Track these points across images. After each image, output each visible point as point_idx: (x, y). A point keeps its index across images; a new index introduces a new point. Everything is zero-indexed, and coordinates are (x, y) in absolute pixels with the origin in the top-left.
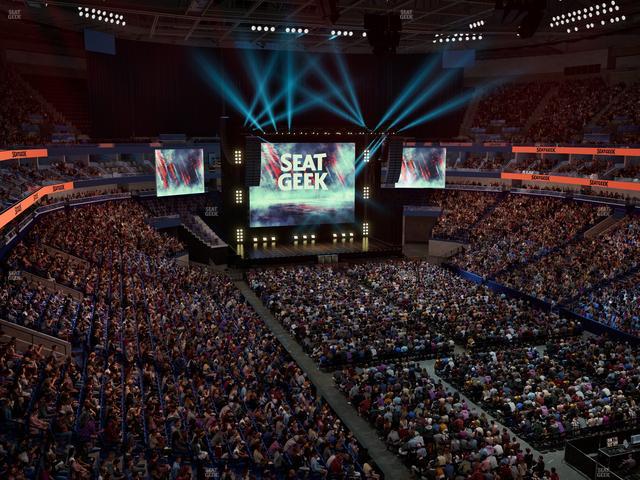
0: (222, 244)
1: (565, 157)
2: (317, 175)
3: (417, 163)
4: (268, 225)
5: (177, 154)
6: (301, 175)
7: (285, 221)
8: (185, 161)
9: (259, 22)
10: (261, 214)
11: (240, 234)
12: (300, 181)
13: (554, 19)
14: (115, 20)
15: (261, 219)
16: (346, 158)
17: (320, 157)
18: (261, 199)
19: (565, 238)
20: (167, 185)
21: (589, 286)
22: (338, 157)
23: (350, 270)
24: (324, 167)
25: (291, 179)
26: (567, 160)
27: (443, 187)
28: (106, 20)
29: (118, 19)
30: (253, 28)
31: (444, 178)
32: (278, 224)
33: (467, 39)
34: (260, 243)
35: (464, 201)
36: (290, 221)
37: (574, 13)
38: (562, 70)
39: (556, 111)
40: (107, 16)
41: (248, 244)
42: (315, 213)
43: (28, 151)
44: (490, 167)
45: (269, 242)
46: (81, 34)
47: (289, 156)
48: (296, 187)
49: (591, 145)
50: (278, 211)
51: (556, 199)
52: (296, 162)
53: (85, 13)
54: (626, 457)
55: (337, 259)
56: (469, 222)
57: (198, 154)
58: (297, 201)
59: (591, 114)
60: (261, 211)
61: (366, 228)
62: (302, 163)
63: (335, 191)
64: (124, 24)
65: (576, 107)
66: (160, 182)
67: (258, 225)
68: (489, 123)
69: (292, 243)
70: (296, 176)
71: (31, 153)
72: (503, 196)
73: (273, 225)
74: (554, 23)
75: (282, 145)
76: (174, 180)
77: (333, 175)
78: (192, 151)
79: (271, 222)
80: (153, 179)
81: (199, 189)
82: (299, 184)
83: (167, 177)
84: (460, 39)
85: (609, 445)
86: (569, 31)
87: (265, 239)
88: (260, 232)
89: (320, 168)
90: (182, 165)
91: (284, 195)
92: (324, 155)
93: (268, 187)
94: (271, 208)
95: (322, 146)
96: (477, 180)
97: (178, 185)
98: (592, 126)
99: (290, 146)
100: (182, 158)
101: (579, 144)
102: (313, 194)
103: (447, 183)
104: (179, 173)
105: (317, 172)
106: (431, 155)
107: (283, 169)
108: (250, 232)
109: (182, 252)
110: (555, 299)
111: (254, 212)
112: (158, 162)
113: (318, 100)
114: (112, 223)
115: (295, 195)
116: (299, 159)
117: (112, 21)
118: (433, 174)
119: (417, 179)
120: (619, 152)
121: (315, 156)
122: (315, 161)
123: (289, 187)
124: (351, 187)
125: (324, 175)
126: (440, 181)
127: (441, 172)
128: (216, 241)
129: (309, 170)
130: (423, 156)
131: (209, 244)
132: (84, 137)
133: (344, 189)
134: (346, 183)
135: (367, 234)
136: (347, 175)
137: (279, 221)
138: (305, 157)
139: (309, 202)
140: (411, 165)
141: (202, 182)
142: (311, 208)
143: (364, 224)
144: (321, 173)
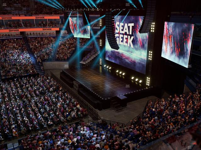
2: (129, 37)
3: (174, 38)
6: (123, 36)
10: (108, 54)
15: (108, 56)
25: (119, 37)
32: (113, 61)
34: (106, 68)
36: (117, 62)
41: (103, 67)
42: (127, 60)
47: (119, 23)
50: (114, 54)
52: (121, 28)
60: (109, 52)
61: (148, 81)
62: (123, 28)
63: (136, 49)
69: (116, 74)
70: (121, 36)
75: (116, 16)
76: (77, 31)
77: (136, 38)
79: (111, 59)
81: (87, 36)
82: (122, 41)
83: (74, 29)
90: (80, 25)
94: (112, 52)
95: (132, 18)
99: (119, 17)
100: (80, 22)
102: (127, 49)
104: (79, 28)
105: (129, 35)
106: (182, 31)
107: (116, 31)
112: (70, 23)
118: (181, 53)
121: (129, 25)
123: (118, 42)
124: (145, 50)
125: (132, 37)
126: (186, 59)
127: (187, 50)
129: (126, 34)
130: (178, 31)
133: (141, 49)
134: (143, 46)
135: (149, 85)
136: (143, 40)
137: (114, 60)
138: (124, 25)
139: (125, 53)
140: (171, 39)
141: (89, 33)
142: (126, 57)
143: (147, 78)
144: (131, 36)
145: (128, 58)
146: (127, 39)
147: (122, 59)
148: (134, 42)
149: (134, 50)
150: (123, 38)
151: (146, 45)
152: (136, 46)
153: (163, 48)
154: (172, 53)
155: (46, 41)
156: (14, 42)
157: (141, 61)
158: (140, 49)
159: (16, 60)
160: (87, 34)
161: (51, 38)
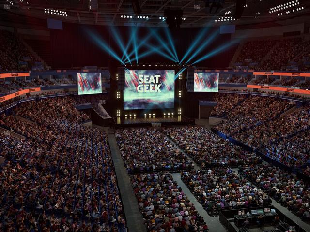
0: (109, 117)
1: (279, 77)
3: (204, 80)
4: (132, 108)
5: (88, 75)
6: (148, 85)
7: (140, 107)
8: (92, 78)
9: (124, 14)
10: (129, 104)
11: (119, 113)
12: (147, 88)
13: (271, 9)
14: (62, 14)
15: (129, 106)
16: (170, 78)
17: (157, 77)
18: (129, 96)
19: (271, 117)
20: (83, 89)
21: (274, 140)
22: (166, 77)
23: (165, 130)
24: (159, 81)
25: (144, 87)
26: (280, 78)
27: (217, 91)
28: (58, 14)
29: (64, 14)
30: (122, 17)
31: (218, 87)
32: (137, 108)
33: (232, 19)
34: (128, 117)
35: (228, 98)
36: (143, 107)
37: (280, 6)
38: (282, 34)
39: (277, 55)
40: (59, 12)
41: (122, 117)
42: (155, 103)
43: (19, 74)
44: (243, 82)
45: (133, 117)
46: (46, 20)
47: (143, 76)
48: (146, 91)
49: (290, 71)
50: (137, 102)
51: (272, 98)
52: (146, 79)
53: (47, 11)
54: (245, 220)
55: (161, 125)
56: (229, 109)
57: (99, 75)
58: (146, 97)
59: (293, 56)
60: (129, 102)
61: (180, 111)
63: (164, 93)
64: (67, 16)
65: (286, 52)
66: (80, 88)
67: (127, 108)
68: (244, 60)
69: (144, 118)
70: (146, 86)
71: (20, 75)
72: (248, 96)
73: (135, 109)
74: (271, 11)
75: (139, 71)
76: (87, 87)
77: (164, 85)
78: (96, 74)
79: (134, 107)
80: (77, 87)
81: (99, 91)
82: (147, 90)
83: (83, 86)
84: (228, 20)
85: (239, 214)
86: (279, 15)
87: (131, 115)
88: (128, 112)
89: (157, 82)
90: (91, 80)
91: (140, 95)
92: (160, 76)
93: (132, 91)
94: (133, 100)
95: (159, 71)
96: (236, 88)
97: (89, 89)
98: (292, 62)
99: (143, 71)
100: (91, 77)
101: (284, 71)
103: (219, 89)
104: (89, 84)
105: (156, 84)
106: (211, 76)
107: (139, 82)
108: (124, 112)
109: (88, 120)
110: (256, 146)
111: (126, 102)
112: (79, 79)
113: (155, 50)
114: (58, 107)
115: (145, 94)
116: (147, 78)
117: (61, 14)
118: (212, 85)
119: (205, 87)
120: (302, 75)
121: (155, 76)
122: (155, 79)
123: (142, 91)
124: (173, 91)
125: (160, 85)
126: (216, 89)
127: (216, 84)
128: (106, 116)
129: (152, 83)
130: (207, 76)
131: (102, 117)
132: (48, 68)
133: (169, 92)
134: (170, 89)
135: (181, 113)
136: (171, 85)
140: (202, 81)
141: (100, 88)
143: (179, 109)
144: (158, 84)
147: (148, 104)
148: (161, 88)
153: (194, 87)
160: (98, 89)
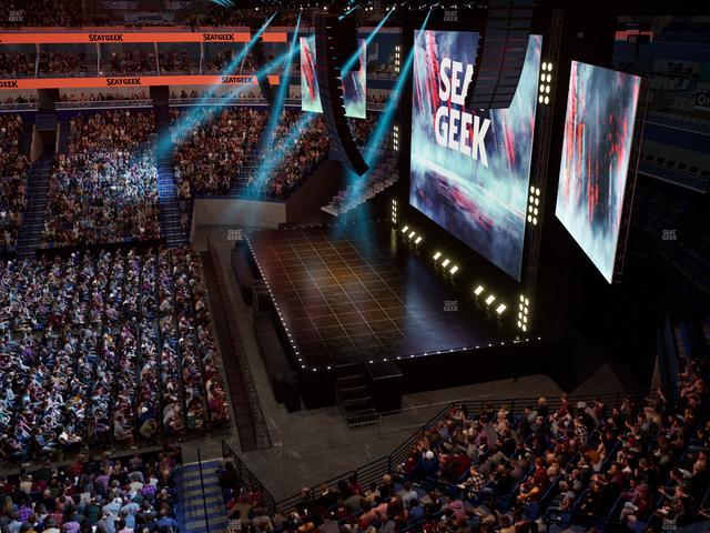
2: (477, 120)
3: (587, 139)
4: (423, 209)
6: (459, 114)
7: (437, 212)
10: (418, 184)
11: (394, 210)
12: (456, 128)
15: (418, 194)
18: (419, 153)
20: (313, 95)
25: (448, 119)
36: (442, 217)
45: (414, 245)
47: (449, 63)
48: (452, 142)
50: (432, 187)
52: (455, 83)
58: (451, 176)
60: (419, 177)
61: (523, 310)
62: (461, 85)
63: (497, 174)
66: (305, 89)
67: (415, 203)
70: (454, 115)
73: (426, 213)
77: (498, 127)
79: (426, 206)
81: (357, 110)
82: (455, 136)
83: (313, 83)
91: (439, 155)
94: (426, 175)
99: (450, 39)
102: (469, 168)
106: (610, 105)
107: (441, 94)
111: (414, 176)
112: (303, 57)
116: (458, 76)
123: (445, 139)
127: (613, 197)
133: (511, 175)
135: (524, 329)
136: (518, 137)
137: (431, 208)
138: (465, 69)
139: (464, 187)
140: (579, 141)
141: (361, 99)
142: (465, 203)
143: (522, 298)
144: (482, 117)
145: (470, 208)
146: (470, 127)
147: (453, 208)
148: (491, 140)
149: (490, 177)
150: (458, 123)
151: (527, 160)
152: (497, 162)
153: (561, 177)
154: (580, 204)
155: (230, 122)
156: (123, 123)
157: (509, 224)
158: (506, 176)
159: (106, 185)
160: (355, 102)
161: (251, 112)
